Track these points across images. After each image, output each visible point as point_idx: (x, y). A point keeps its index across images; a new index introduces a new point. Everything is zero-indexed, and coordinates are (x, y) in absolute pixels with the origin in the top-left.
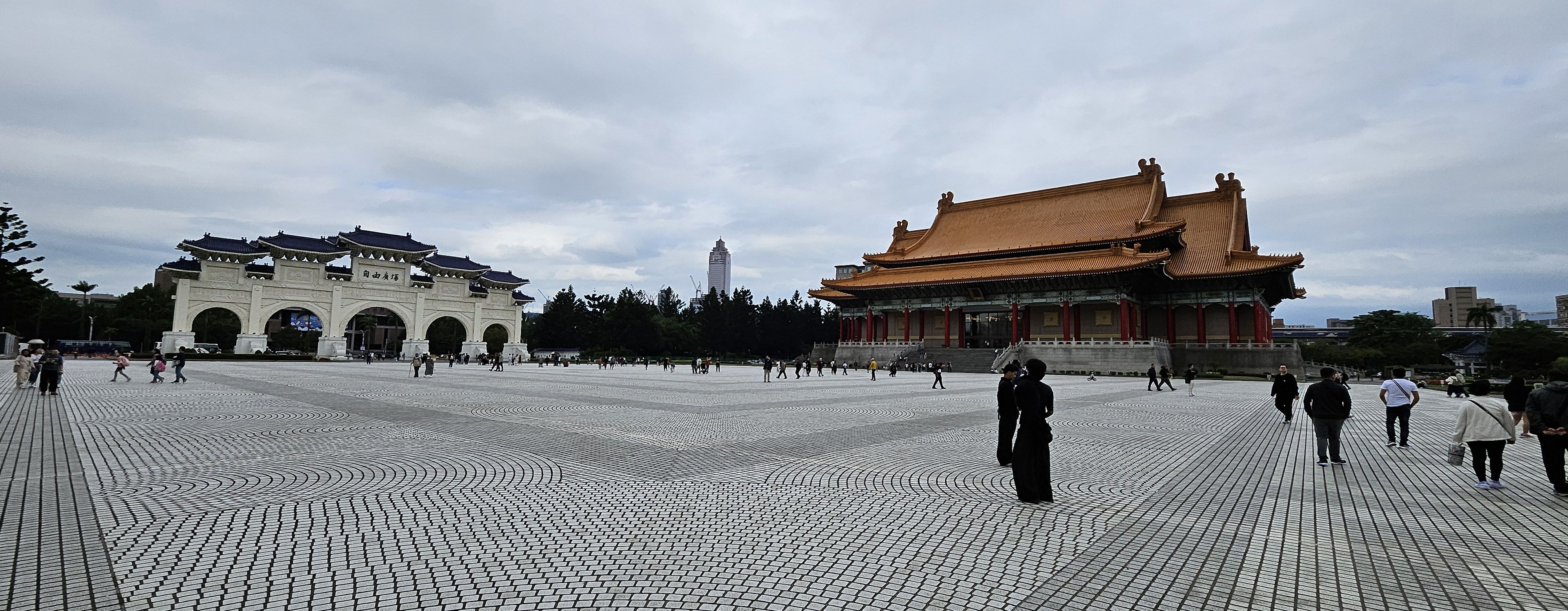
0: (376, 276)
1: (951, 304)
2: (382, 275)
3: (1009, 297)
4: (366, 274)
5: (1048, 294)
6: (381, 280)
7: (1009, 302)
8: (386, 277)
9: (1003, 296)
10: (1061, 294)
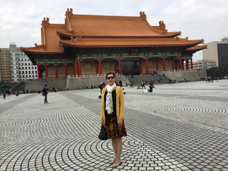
1: (121, 57)
3: (145, 54)
5: (158, 53)
7: (145, 56)
9: (142, 54)
10: (162, 53)
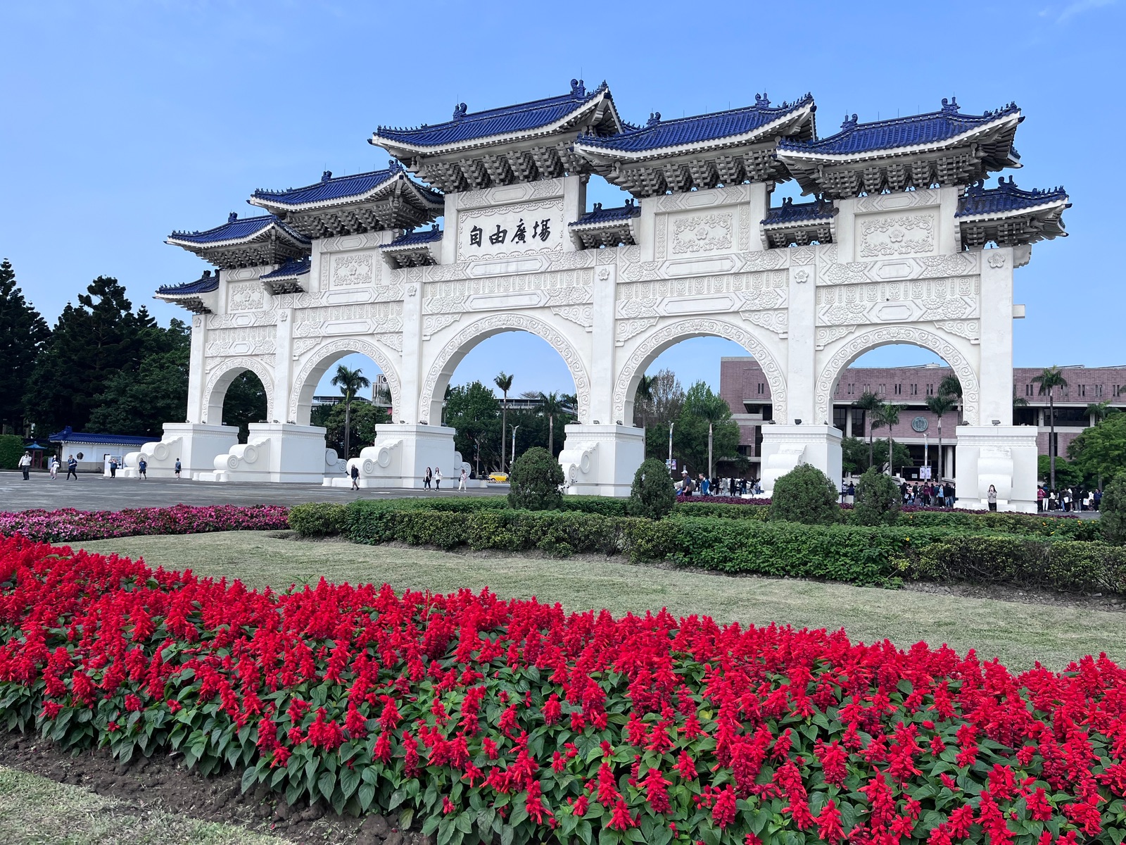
0: (498, 238)
2: (512, 232)
4: (476, 238)
6: (509, 245)
8: (521, 234)
